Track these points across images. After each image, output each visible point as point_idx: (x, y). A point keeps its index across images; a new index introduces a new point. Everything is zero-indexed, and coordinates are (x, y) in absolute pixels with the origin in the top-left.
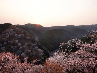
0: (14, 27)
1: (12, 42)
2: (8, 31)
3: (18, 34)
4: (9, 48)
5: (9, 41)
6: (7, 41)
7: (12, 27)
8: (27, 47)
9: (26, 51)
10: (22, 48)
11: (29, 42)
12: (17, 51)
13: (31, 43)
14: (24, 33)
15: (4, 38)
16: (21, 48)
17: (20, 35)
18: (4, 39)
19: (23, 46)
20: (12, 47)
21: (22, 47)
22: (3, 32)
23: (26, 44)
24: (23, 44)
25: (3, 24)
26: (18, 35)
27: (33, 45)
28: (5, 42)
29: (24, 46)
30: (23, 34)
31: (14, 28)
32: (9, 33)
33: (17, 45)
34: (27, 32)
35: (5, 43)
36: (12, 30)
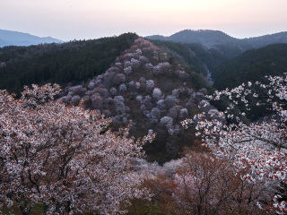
0: (145, 42)
1: (138, 84)
2: (130, 54)
3: (155, 63)
4: (132, 99)
5: (132, 83)
6: (127, 82)
7: (139, 42)
8: (177, 101)
9: (173, 110)
10: (164, 103)
11: (184, 86)
12: (150, 110)
13: (190, 90)
14: (171, 61)
15: (120, 72)
16: (160, 101)
17: (158, 67)
18: (120, 75)
19: (166, 96)
20: (139, 97)
21: (164, 98)
22: (118, 59)
23: (175, 91)
24: (166, 92)
25: (118, 35)
26: (154, 65)
27: (194, 95)
28: (122, 83)
29: (170, 97)
30: (167, 64)
31: (144, 46)
32: (133, 60)
33: (150, 92)
34: (178, 55)
35: (123, 86)
36: (139, 51)
